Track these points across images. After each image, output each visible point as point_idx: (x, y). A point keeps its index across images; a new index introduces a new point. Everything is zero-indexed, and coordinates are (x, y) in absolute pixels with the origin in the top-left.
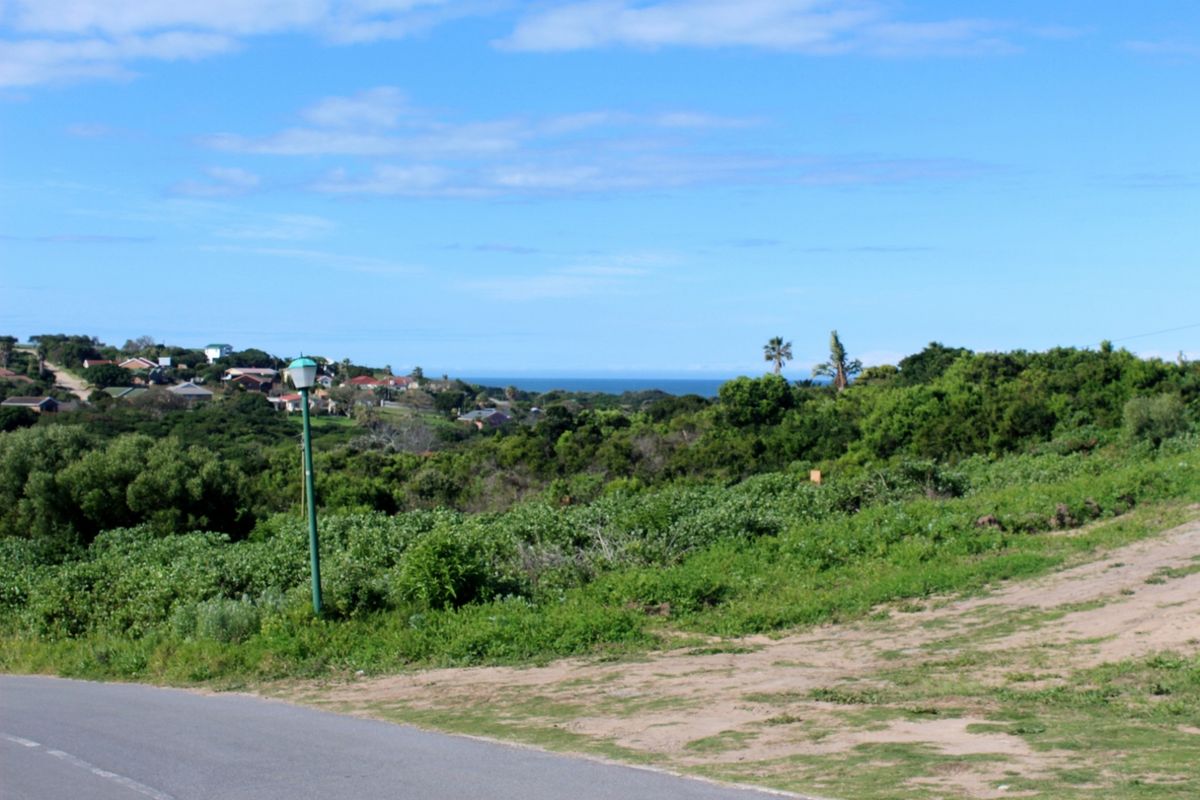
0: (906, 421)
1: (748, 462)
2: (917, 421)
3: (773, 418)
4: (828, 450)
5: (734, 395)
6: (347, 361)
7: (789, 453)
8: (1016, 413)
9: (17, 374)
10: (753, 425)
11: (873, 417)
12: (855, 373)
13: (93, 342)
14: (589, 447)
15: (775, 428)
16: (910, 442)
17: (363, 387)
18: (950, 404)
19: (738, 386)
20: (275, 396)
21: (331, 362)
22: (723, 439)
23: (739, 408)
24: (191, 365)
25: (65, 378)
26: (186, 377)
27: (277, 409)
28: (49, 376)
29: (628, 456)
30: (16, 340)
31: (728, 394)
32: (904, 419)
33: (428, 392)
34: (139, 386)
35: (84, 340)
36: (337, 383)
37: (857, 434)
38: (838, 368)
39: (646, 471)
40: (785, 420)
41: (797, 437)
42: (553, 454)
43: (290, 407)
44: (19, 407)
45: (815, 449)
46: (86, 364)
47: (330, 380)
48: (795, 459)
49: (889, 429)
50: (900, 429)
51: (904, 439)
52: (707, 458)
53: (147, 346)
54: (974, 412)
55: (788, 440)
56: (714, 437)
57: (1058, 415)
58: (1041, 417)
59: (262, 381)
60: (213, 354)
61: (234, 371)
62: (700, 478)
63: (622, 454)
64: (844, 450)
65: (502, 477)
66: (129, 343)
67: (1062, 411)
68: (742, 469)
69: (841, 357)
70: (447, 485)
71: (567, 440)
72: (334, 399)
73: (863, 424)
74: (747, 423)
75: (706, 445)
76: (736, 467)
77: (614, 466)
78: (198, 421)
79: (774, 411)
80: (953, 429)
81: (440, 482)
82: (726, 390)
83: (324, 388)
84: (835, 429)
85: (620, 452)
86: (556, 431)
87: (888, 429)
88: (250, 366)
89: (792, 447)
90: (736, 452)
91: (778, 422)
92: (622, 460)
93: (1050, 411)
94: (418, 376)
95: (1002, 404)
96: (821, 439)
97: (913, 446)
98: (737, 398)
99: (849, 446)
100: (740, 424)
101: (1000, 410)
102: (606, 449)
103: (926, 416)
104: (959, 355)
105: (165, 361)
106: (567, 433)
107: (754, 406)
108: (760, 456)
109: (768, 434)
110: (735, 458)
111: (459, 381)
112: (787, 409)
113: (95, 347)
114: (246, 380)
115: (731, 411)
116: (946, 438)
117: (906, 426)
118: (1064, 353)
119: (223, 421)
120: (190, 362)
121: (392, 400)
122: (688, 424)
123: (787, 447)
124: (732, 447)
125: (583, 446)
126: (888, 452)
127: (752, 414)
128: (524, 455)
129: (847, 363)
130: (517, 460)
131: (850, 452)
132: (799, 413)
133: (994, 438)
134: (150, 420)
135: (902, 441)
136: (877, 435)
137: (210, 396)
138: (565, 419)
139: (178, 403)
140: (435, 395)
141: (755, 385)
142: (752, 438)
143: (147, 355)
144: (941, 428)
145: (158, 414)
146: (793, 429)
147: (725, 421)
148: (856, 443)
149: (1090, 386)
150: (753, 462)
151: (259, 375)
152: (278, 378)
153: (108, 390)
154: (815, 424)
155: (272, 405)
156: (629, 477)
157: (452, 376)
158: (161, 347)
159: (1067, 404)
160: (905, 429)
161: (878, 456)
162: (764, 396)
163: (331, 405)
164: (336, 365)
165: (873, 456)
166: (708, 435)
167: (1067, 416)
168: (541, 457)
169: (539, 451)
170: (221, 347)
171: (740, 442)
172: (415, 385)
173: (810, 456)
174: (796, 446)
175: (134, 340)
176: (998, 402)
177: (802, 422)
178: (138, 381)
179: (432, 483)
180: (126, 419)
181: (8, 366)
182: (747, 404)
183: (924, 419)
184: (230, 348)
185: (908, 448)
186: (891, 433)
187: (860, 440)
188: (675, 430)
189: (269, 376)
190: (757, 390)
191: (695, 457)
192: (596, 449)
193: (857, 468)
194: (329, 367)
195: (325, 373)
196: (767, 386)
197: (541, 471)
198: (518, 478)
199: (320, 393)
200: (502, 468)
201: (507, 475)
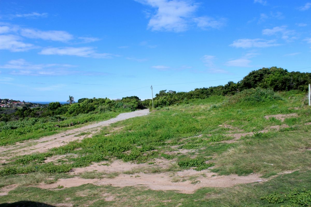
0: (74, 109)
2: (76, 109)
4: (63, 113)
6: (12, 99)
8: (90, 107)
14: (29, 113)
15: (56, 110)
17: (15, 103)
19: (51, 104)
22: (49, 111)
29: (35, 114)
32: (74, 108)
33: (25, 104)
36: (11, 103)
37: (67, 110)
38: (70, 101)
40: (58, 109)
41: (59, 111)
42: (23, 114)
43: (2, 107)
48: (58, 114)
51: (73, 111)
54: (83, 107)
58: (93, 108)
65: (15, 118)
67: (96, 107)
71: (26, 112)
72: (9, 105)
74: (52, 109)
75: (47, 112)
76: (49, 116)
77: (32, 116)
79: (57, 107)
84: (65, 110)
86: (24, 110)
87: (71, 110)
90: (50, 114)
94: (24, 102)
96: (62, 111)
98: (51, 105)
99: (66, 112)
100: (51, 109)
101: (88, 107)
103: (77, 108)
104: (86, 99)
106: (26, 111)
111: (30, 103)
112: (59, 107)
115: (50, 107)
121: (19, 105)
123: (57, 112)
128: (18, 114)
130: (17, 115)
133: (86, 111)
136: (70, 111)
138: (26, 109)
140: (26, 105)
141: (55, 103)
142: (52, 111)
144: (79, 110)
147: (49, 109)
150: (52, 115)
154: (62, 109)
157: (29, 102)
159: (97, 106)
161: (70, 114)
162: (56, 105)
163: (9, 106)
164: (10, 100)
165: (69, 114)
169: (21, 113)
171: (51, 112)
172: (23, 103)
173: (61, 114)
177: (60, 109)
182: (53, 106)
185: (74, 113)
194: (9, 100)
195: (8, 101)
196: (56, 103)
197: (21, 117)
198: (17, 118)
199: (8, 104)
200: (15, 116)
201: (16, 117)
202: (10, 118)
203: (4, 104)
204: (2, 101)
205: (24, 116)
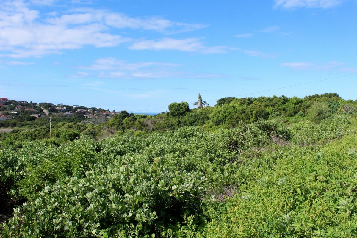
0: (224, 114)
1: (176, 126)
2: (227, 114)
3: (183, 114)
4: (199, 123)
5: (172, 107)
6: (100, 108)
7: (188, 124)
9: (35, 110)
10: (178, 116)
11: (213, 114)
12: (205, 104)
13: (51, 104)
14: (132, 122)
15: (184, 117)
16: (225, 121)
17: (103, 113)
18: (237, 110)
19: (174, 105)
20: (86, 115)
21: (97, 109)
22: (169, 120)
23: (174, 111)
24: (70, 109)
25: (45, 111)
26: (68, 111)
27: (86, 117)
28: (41, 111)
29: (142, 125)
30: (37, 104)
31: (171, 107)
33: (116, 115)
34: (59, 113)
35: (50, 104)
36: (98, 113)
37: (208, 118)
38: (200, 103)
39: (147, 129)
40: (187, 114)
41: (190, 119)
42: (122, 124)
43: (88, 117)
44: (33, 116)
45: (196, 123)
46: (49, 108)
47: (97, 112)
48: (190, 126)
49: (219, 117)
50: (222, 117)
51: (223, 120)
52: (164, 125)
53: (62, 105)
54: (244, 112)
55: (188, 120)
56: (167, 119)
57: (270, 113)
58: (265, 113)
59: (83, 112)
60: (74, 107)
61: (78, 110)
62: (162, 131)
63: (141, 124)
64: (205, 123)
65: (108, 130)
66: (58, 105)
68: (174, 128)
69: (201, 100)
70: (94, 132)
71: (126, 120)
73: (210, 116)
74: (176, 115)
75: (164, 122)
76: (172, 128)
77: (138, 128)
78: (68, 119)
79: (184, 112)
80: (239, 117)
81: (92, 131)
82: (171, 106)
83: (95, 113)
84: (201, 117)
85: (140, 123)
86: (123, 117)
88: (82, 109)
89: (189, 122)
90: (173, 124)
91: (185, 115)
92: (141, 126)
93: (267, 112)
94: (114, 111)
95: (252, 110)
96: (198, 120)
97: (226, 122)
98: (174, 108)
99: (206, 122)
100: (174, 116)
101: (251, 112)
102: (136, 123)
103: (230, 113)
104: (233, 99)
105: (65, 108)
106: (127, 118)
107: (178, 110)
108: (180, 125)
109: (182, 119)
110: (172, 125)
112: (187, 112)
113: (52, 105)
114: (80, 112)
115: (172, 112)
116: (237, 120)
117: (224, 116)
118: (263, 98)
119: (74, 119)
120: (69, 108)
121: (109, 116)
122: (161, 117)
123: (188, 122)
124: (172, 122)
125: (130, 121)
126: (218, 124)
127: (178, 113)
128: (113, 124)
129: (202, 102)
130: (111, 125)
131: (206, 124)
132: (191, 113)
134: (59, 119)
135: (222, 120)
136: (215, 118)
137: (73, 115)
138: (126, 114)
139: (66, 116)
141: (179, 104)
142: (177, 120)
143: (61, 107)
144: (235, 117)
145: (61, 118)
146: (189, 117)
147: (170, 115)
148: (208, 121)
149: (279, 105)
151: (83, 111)
152: (87, 111)
153: (52, 113)
154: (196, 116)
155: (85, 116)
156: (142, 131)
158: (64, 105)
159: (273, 110)
160: (224, 117)
161: (216, 125)
162: (182, 108)
163: (96, 117)
164: (98, 109)
165: (214, 125)
166: (165, 119)
167: (273, 113)
168: (118, 125)
169: (118, 123)
170: (76, 105)
171: (174, 121)
172: (114, 113)
173: (194, 125)
174: (190, 122)
175: (59, 104)
176: (250, 109)
177: (192, 115)
178: (59, 112)
179: (90, 131)
180: (54, 119)
181: (33, 108)
182: (176, 110)
183: (229, 114)
184: (78, 106)
185: (224, 123)
186: (219, 118)
187: (209, 120)
188: (157, 118)
189: (85, 111)
190: (180, 106)
191: (161, 125)
192: (134, 122)
193: (209, 128)
195: (96, 111)
196: (182, 105)
197: (118, 129)
198: (112, 131)
199: (95, 114)
200: (109, 128)
201: (110, 130)
202: (99, 131)
203: (91, 114)
204: (89, 111)
205: (123, 128)
